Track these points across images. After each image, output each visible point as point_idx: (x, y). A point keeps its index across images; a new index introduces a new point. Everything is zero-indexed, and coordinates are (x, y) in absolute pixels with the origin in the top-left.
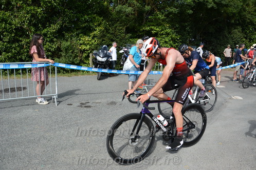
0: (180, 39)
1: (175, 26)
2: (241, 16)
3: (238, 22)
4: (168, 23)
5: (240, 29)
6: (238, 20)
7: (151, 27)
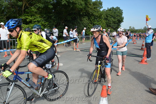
0: (48, 24)
1: (43, 16)
2: (86, 10)
3: (85, 14)
5: (87, 18)
7: (26, 17)
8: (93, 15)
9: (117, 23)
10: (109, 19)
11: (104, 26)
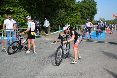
1: (26, 7)
2: (64, 3)
3: (63, 6)
4: (21, 5)
5: (64, 10)
6: (63, 5)
7: (9, 7)
8: (70, 7)
9: (91, 15)
10: (83, 11)
11: (79, 18)
